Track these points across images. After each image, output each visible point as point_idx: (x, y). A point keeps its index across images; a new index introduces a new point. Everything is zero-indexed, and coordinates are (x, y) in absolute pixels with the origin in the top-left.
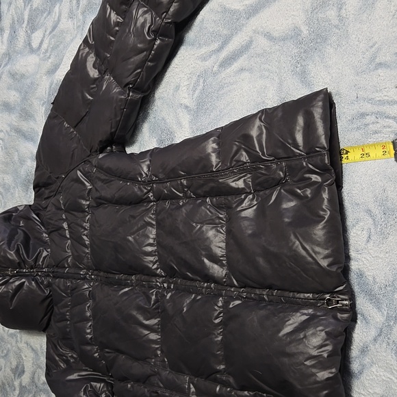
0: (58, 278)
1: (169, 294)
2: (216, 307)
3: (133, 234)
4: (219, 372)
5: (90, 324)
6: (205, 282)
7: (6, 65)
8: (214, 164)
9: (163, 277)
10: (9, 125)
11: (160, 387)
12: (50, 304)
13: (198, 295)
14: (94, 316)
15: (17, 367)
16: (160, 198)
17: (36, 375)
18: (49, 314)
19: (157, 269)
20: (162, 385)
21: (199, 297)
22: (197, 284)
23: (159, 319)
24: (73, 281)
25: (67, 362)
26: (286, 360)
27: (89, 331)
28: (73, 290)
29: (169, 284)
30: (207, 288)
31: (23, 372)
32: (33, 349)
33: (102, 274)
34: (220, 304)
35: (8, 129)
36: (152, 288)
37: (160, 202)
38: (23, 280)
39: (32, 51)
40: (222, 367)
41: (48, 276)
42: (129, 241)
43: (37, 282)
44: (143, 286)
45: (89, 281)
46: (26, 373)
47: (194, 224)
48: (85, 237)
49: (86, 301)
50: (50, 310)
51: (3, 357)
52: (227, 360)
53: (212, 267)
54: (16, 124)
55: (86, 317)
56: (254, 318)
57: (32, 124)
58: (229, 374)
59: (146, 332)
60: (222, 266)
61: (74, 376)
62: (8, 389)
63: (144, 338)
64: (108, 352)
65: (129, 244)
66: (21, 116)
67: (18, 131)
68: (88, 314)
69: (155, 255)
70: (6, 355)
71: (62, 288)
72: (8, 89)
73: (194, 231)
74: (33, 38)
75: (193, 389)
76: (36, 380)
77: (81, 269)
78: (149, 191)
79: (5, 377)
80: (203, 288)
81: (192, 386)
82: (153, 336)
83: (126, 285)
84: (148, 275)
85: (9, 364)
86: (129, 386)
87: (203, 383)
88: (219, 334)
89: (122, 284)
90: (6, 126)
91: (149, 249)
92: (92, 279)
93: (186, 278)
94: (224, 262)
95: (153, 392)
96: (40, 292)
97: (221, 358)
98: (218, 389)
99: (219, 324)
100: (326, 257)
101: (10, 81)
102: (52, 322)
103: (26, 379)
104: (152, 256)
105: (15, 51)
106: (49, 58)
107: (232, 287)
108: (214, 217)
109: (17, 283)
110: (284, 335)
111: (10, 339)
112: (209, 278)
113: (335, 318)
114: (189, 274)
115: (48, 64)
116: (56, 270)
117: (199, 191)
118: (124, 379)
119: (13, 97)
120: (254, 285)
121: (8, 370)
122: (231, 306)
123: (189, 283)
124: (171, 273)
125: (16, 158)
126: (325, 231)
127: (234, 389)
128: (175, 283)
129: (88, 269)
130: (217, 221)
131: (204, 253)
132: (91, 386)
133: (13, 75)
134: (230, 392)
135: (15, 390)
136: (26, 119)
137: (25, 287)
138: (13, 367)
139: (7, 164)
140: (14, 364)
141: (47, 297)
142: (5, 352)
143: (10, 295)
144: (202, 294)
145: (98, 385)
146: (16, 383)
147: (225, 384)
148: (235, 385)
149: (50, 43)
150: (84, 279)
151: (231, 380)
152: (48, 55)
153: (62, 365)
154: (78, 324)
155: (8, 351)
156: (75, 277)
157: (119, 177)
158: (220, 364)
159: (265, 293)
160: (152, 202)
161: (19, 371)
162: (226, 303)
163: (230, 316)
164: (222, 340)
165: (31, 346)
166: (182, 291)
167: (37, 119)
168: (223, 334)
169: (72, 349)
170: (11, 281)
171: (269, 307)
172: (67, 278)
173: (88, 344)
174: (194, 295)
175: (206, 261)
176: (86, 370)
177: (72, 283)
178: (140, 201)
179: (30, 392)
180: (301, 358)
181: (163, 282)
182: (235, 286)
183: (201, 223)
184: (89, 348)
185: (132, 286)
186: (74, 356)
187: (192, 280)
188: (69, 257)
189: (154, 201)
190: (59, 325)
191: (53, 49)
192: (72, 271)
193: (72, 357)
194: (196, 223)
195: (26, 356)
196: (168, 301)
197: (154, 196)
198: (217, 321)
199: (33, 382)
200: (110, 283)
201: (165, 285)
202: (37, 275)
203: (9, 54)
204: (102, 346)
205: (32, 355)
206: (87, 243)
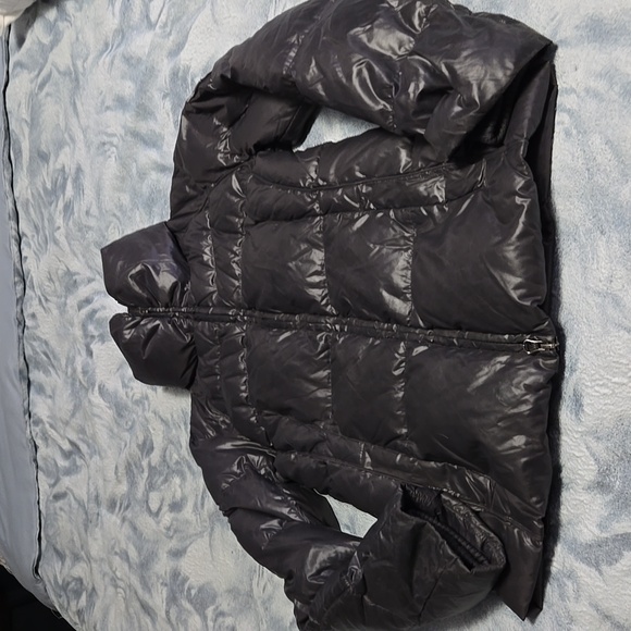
0: (201, 320)
1: (342, 339)
2: (397, 355)
3: (295, 259)
4: (399, 436)
5: (244, 379)
6: (385, 323)
7: (119, 45)
8: (403, 163)
9: (333, 315)
10: (124, 127)
11: (329, 456)
12: (193, 353)
13: (376, 338)
14: (249, 368)
15: (144, 443)
16: (329, 209)
17: (168, 452)
18: (193, 366)
19: (326, 305)
20: (331, 454)
21: (378, 342)
22: (375, 325)
23: (328, 371)
24: (221, 325)
25: (217, 428)
26: (475, 421)
27: (243, 388)
28: (221, 336)
29: (342, 325)
30: (387, 330)
31: (152, 448)
32: (162, 420)
33: (257, 314)
34: (401, 351)
35: (123, 132)
36: (320, 331)
37: (329, 216)
38: (158, 322)
39: (151, 26)
40: (404, 431)
41: (187, 317)
42: (290, 268)
43: (174, 325)
44: (309, 328)
45: (240, 324)
46: (155, 450)
47: (371, 245)
48: (234, 265)
49: (238, 350)
50: (193, 361)
51: (128, 430)
52: (409, 421)
53: (393, 302)
54: (132, 125)
55: (240, 370)
56: (440, 368)
57: (152, 124)
58: (411, 439)
59: (314, 388)
60: (405, 300)
61: (228, 446)
62: (135, 471)
63: (311, 396)
64: (267, 415)
65: (290, 273)
66: (138, 114)
67: (135, 135)
68: (242, 366)
69: (324, 287)
70: (131, 428)
71: (207, 333)
72: (123, 78)
73: (372, 254)
74: (151, 8)
75: (368, 460)
76: (168, 458)
77: (230, 308)
78: (313, 201)
79: (130, 455)
80: (383, 329)
81: (367, 455)
82: (321, 394)
83: (288, 328)
84: (315, 314)
85: (134, 438)
86: (293, 456)
87: (381, 452)
88: (400, 389)
89: (282, 327)
90: (119, 128)
91: (316, 279)
92: (245, 321)
93: (361, 317)
94: (409, 296)
95: (320, 462)
96: (179, 339)
97: (402, 419)
98: (399, 457)
99: (400, 376)
100: (517, 288)
101: (124, 67)
102: (197, 377)
103: (155, 457)
104: (320, 288)
105: (129, 27)
106: (170, 34)
107: (416, 328)
108: (398, 236)
109: (149, 326)
110: (474, 390)
111: (135, 407)
112: (390, 316)
113: (537, 366)
114: (365, 311)
115: (170, 43)
116: (197, 310)
117: (382, 200)
118: (288, 448)
119: (128, 89)
120: (444, 325)
121: (134, 446)
122: (414, 354)
123: (365, 324)
124: (344, 311)
125: (134, 171)
126: (517, 252)
127: (418, 458)
128: (349, 324)
129: (239, 307)
130: (402, 242)
131: (382, 283)
132: (247, 459)
133: (127, 60)
134: (413, 462)
135: (143, 472)
136: (145, 119)
137: (159, 332)
138: (140, 443)
139: (123, 179)
140: (141, 438)
141: (189, 345)
142: (130, 423)
143: (142, 341)
144: (380, 337)
145: (256, 458)
146: (145, 463)
147: (407, 452)
148: (418, 454)
149: (168, 15)
150: (235, 321)
151: (414, 447)
152: (168, 30)
153: (211, 432)
154: (230, 380)
155: (134, 422)
156: (223, 318)
157: (278, 183)
158: (401, 426)
159: (455, 336)
160: (317, 215)
161: (146, 447)
162: (409, 350)
163: (413, 366)
164: (404, 396)
165: (160, 417)
166: (358, 334)
167: (158, 117)
168: (405, 389)
169: (224, 412)
170: (142, 323)
171: (459, 354)
172: (214, 321)
173: (242, 404)
174: (371, 340)
175: (385, 294)
176: (242, 439)
177: (219, 326)
178: (303, 215)
179: (160, 474)
180: (493, 418)
181: (334, 324)
182: (420, 327)
183: (380, 244)
184: (244, 410)
185: (295, 328)
186: (227, 421)
187: (369, 319)
188: (214, 292)
189: (320, 215)
190: (206, 380)
191: (173, 23)
192: (218, 311)
193: (223, 422)
194: (374, 244)
195: (154, 429)
196: (340, 347)
197: (320, 208)
198: (397, 373)
199: (164, 461)
200: (268, 325)
201: (338, 327)
202: (175, 316)
203: (122, 31)
204: (261, 406)
205: (162, 427)
206: (237, 273)
